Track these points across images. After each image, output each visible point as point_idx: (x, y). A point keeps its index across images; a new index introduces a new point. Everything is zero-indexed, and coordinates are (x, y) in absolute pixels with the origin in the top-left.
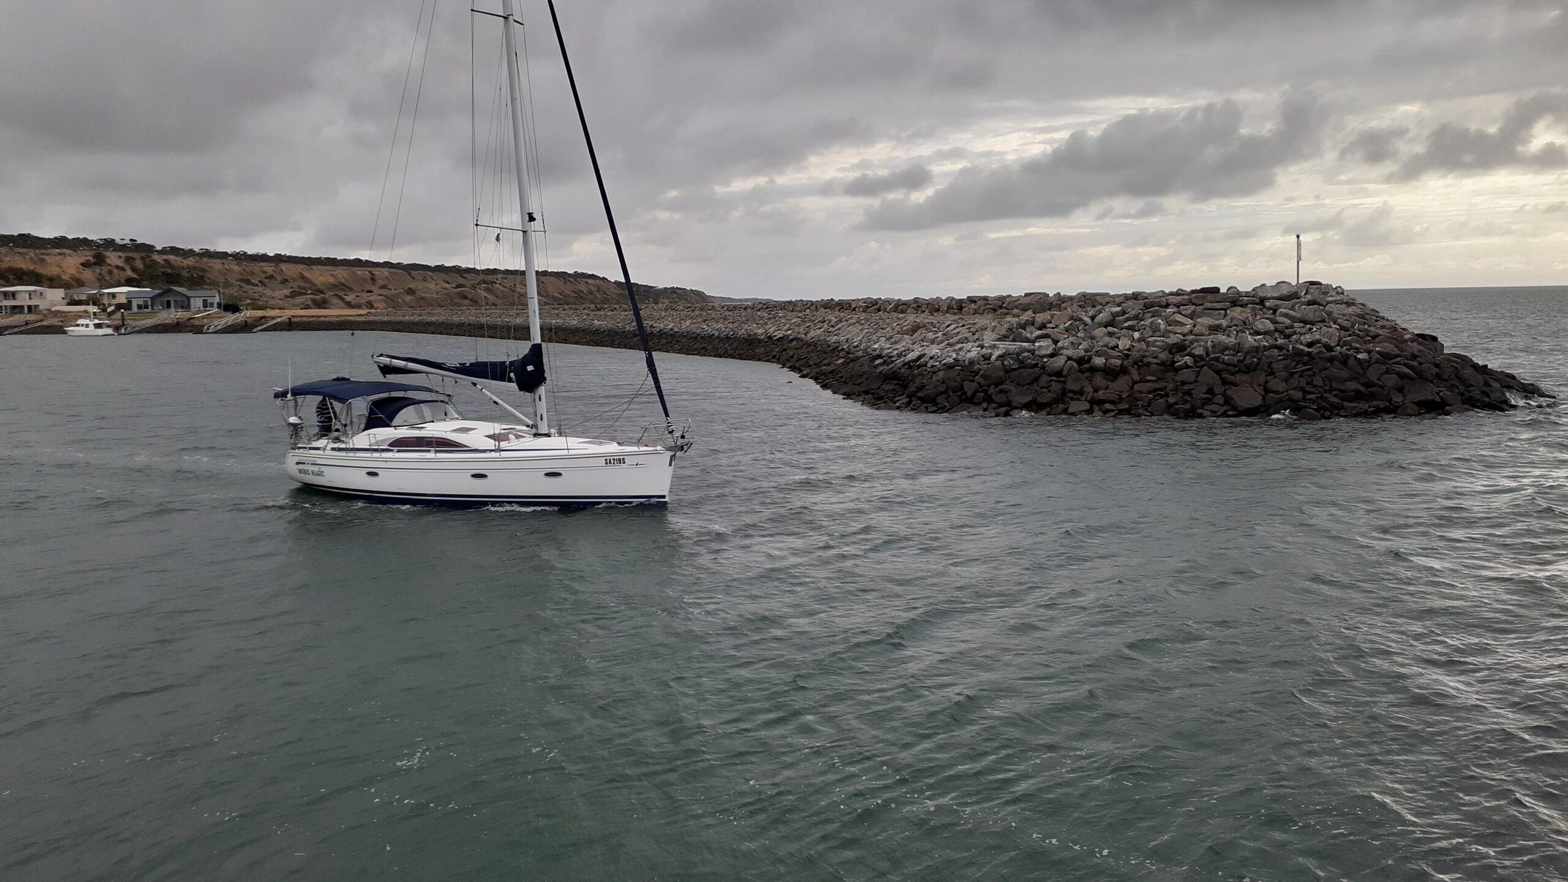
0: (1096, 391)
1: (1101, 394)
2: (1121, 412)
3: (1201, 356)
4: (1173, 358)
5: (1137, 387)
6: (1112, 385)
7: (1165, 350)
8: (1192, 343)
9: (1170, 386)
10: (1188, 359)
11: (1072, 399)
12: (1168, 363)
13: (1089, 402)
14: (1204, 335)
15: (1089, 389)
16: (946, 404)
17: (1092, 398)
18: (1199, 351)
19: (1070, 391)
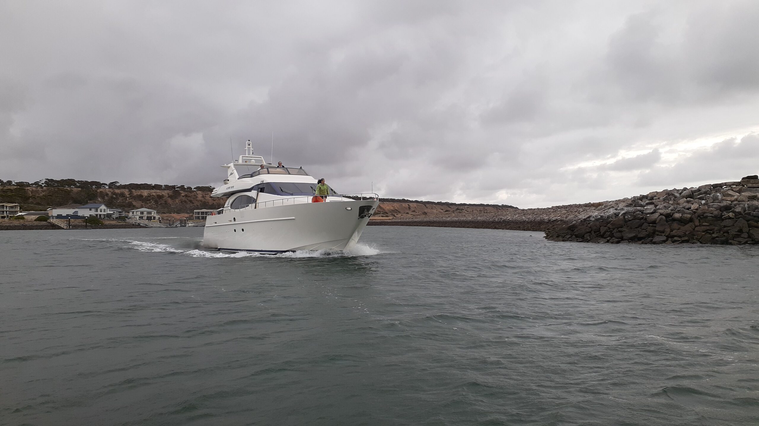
0: (672, 231)
1: (674, 233)
2: (683, 242)
3: (740, 213)
4: (722, 213)
5: (696, 229)
6: (682, 228)
7: (718, 210)
8: (735, 205)
9: (716, 228)
10: (731, 215)
11: (658, 235)
12: (719, 216)
13: (666, 236)
14: (744, 201)
15: (668, 230)
16: (589, 238)
17: (669, 234)
18: (738, 209)
19: (658, 231)
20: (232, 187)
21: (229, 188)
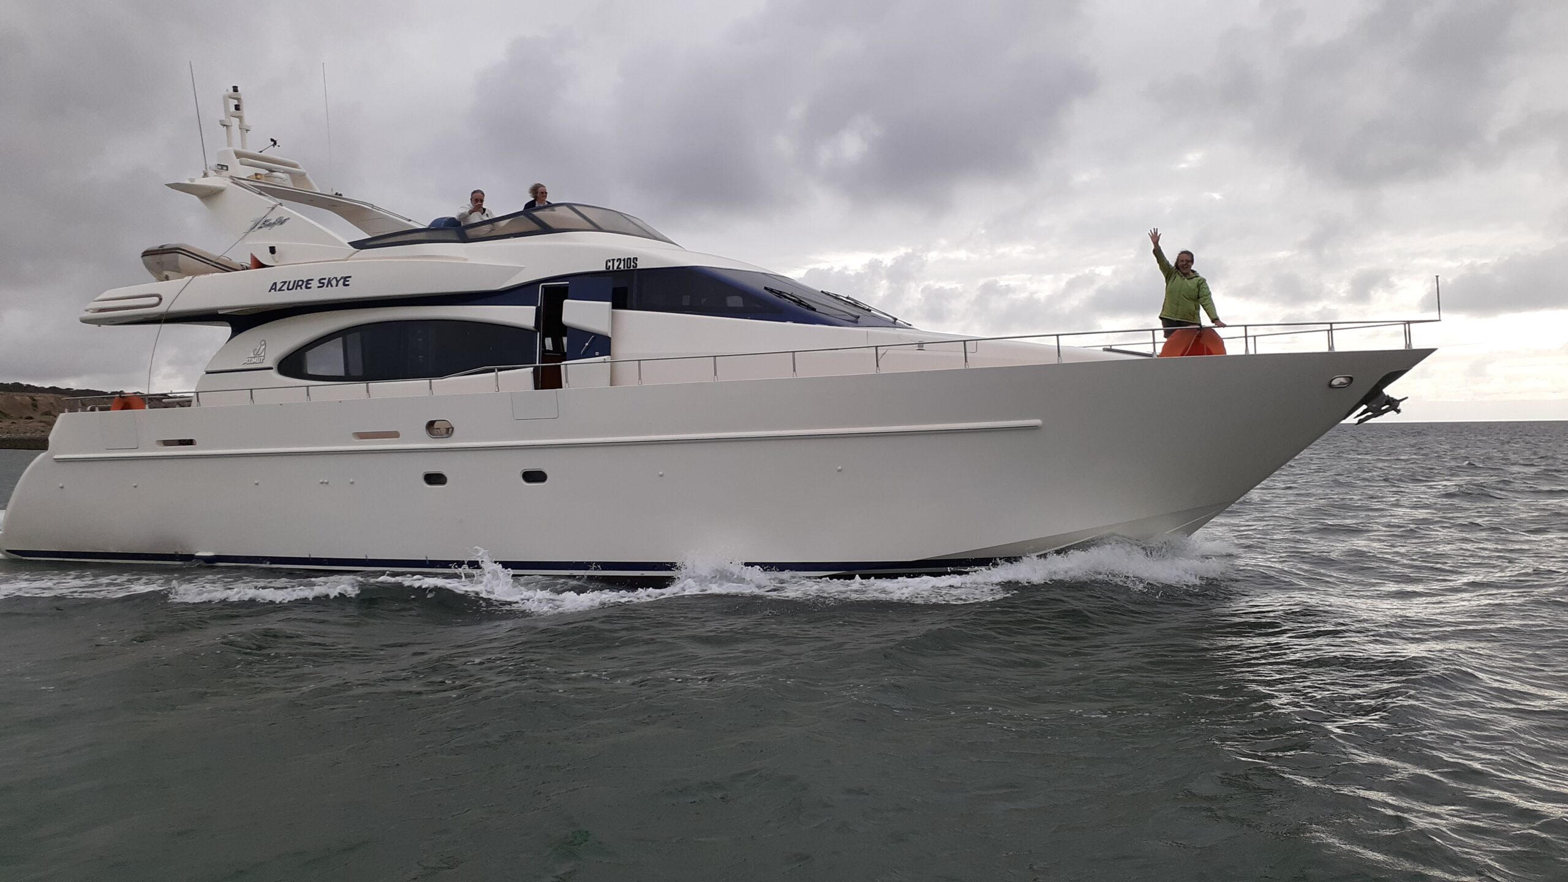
20: (334, 282)
21: (297, 285)
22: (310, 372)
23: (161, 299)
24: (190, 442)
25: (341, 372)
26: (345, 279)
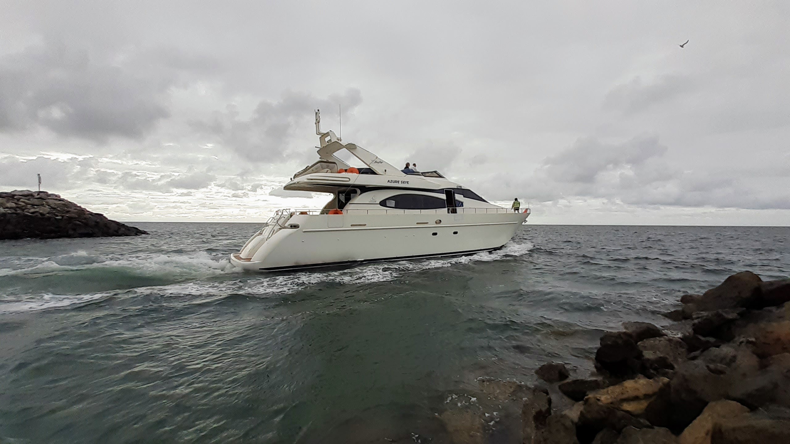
20: (405, 182)
21: (396, 182)
22: (388, 205)
23: (350, 181)
24: (365, 225)
25: (394, 206)
26: (408, 182)
